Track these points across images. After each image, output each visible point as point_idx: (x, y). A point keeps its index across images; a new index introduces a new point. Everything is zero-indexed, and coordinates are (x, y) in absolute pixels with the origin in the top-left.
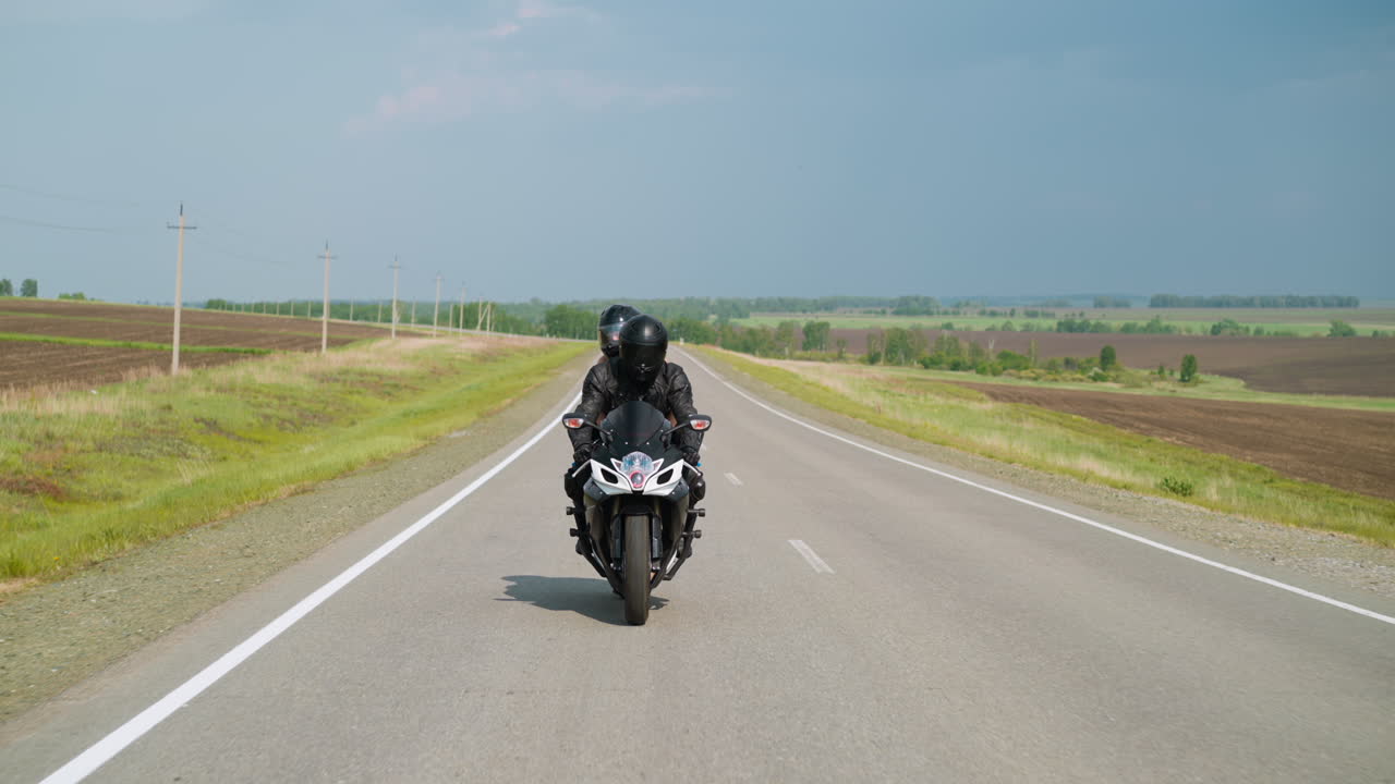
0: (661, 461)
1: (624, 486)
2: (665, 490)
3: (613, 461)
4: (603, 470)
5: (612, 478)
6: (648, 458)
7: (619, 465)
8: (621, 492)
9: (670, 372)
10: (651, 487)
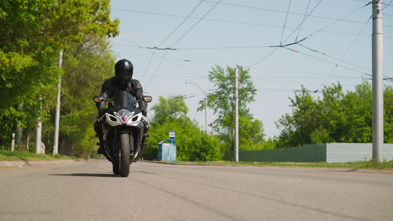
0: (133, 112)
1: (119, 122)
2: (135, 124)
3: (114, 113)
4: (110, 117)
5: (114, 119)
6: (128, 111)
7: (117, 114)
8: (118, 125)
9: (134, 82)
10: (130, 122)
